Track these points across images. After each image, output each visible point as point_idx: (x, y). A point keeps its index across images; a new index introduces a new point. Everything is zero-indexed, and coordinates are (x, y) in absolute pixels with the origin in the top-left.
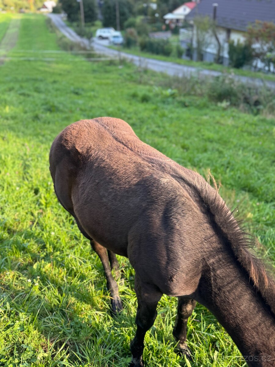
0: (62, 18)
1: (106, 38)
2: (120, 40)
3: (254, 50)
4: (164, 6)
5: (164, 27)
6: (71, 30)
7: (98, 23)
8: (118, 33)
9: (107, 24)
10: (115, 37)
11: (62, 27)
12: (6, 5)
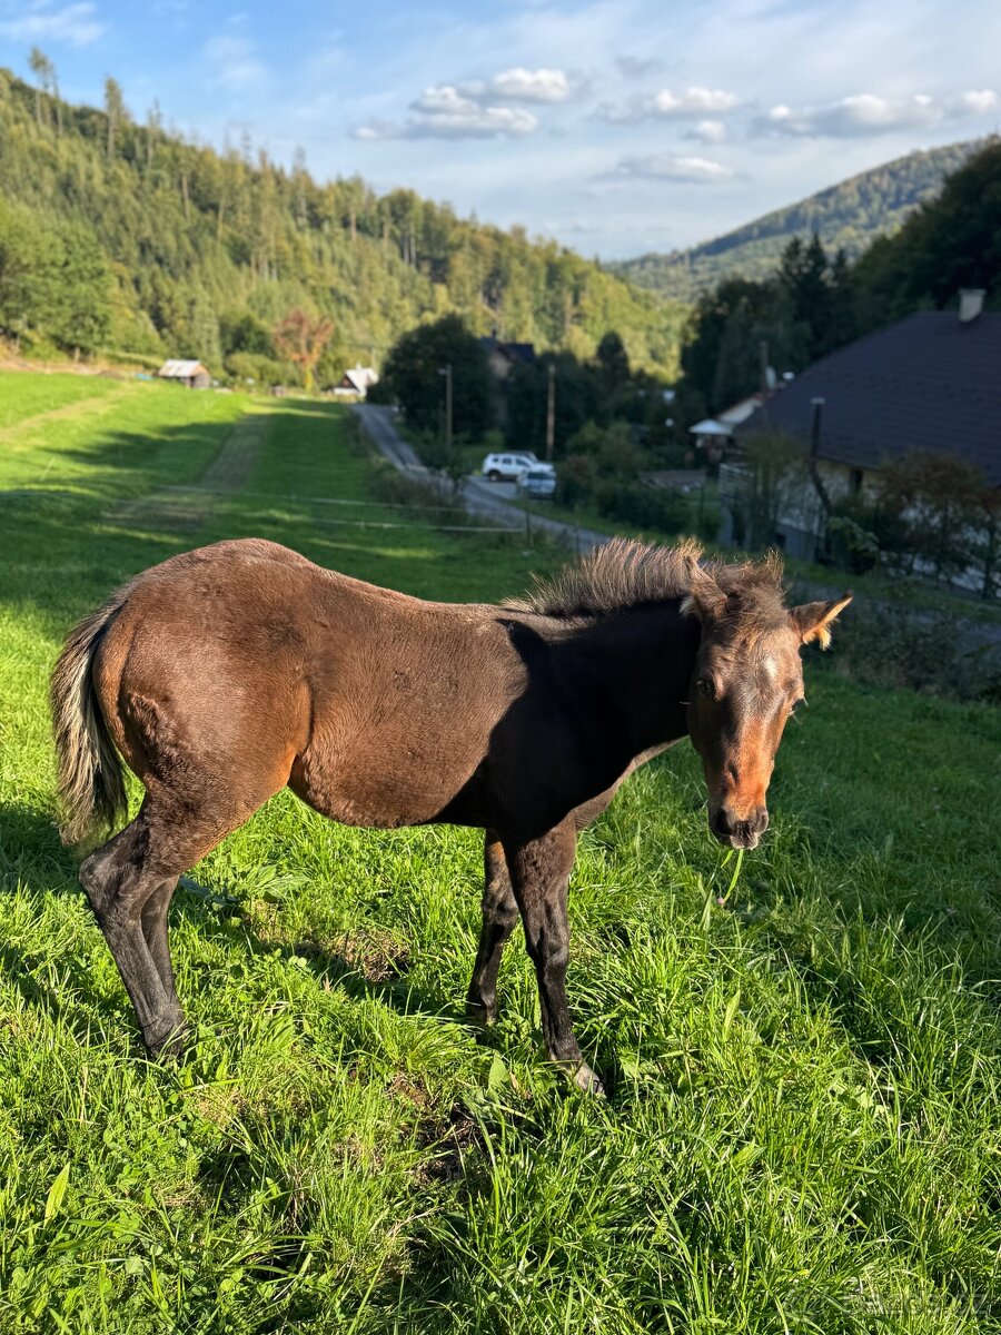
0: (391, 417)
1: (511, 479)
2: (549, 486)
3: (905, 525)
4: (696, 396)
5: (690, 456)
6: (407, 451)
7: (495, 435)
8: (545, 468)
9: (517, 442)
10: (532, 476)
11: (389, 440)
12: (233, 373)
